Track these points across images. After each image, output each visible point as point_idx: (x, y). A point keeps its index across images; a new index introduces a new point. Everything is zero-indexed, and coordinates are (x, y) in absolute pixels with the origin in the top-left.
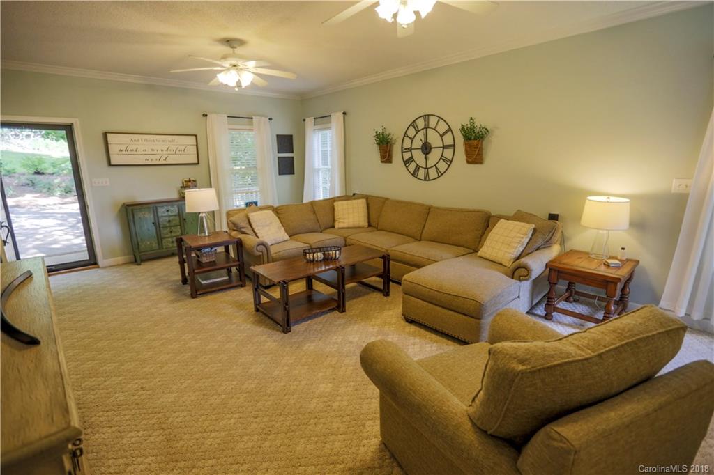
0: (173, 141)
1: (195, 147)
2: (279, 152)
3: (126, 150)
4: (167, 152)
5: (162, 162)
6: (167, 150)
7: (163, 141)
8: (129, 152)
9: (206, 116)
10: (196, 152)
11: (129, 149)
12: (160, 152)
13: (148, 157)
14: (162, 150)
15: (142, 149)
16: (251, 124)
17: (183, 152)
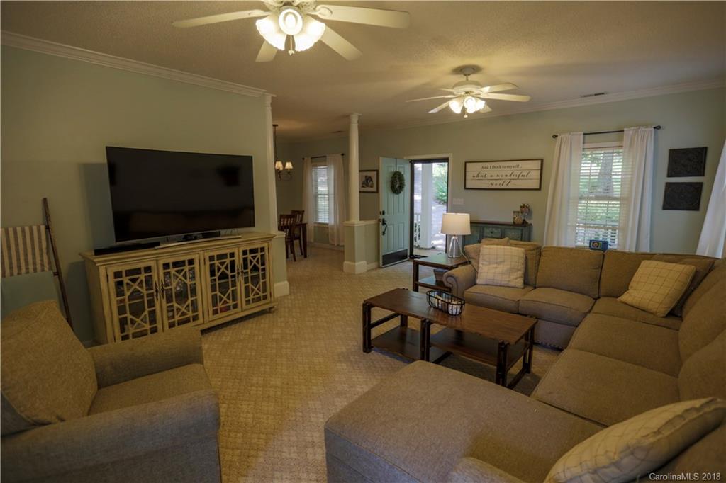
0: (518, 166)
1: (539, 172)
2: (668, 176)
3: (478, 176)
4: (510, 178)
5: (505, 187)
6: (510, 176)
7: (508, 167)
8: (480, 178)
9: (557, 136)
10: (539, 177)
11: (480, 175)
12: (504, 177)
13: (494, 182)
14: (506, 176)
15: (490, 175)
16: (621, 139)
17: (525, 178)
